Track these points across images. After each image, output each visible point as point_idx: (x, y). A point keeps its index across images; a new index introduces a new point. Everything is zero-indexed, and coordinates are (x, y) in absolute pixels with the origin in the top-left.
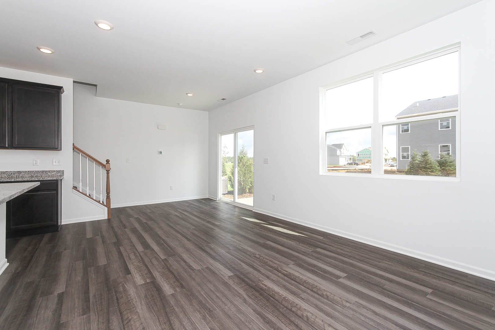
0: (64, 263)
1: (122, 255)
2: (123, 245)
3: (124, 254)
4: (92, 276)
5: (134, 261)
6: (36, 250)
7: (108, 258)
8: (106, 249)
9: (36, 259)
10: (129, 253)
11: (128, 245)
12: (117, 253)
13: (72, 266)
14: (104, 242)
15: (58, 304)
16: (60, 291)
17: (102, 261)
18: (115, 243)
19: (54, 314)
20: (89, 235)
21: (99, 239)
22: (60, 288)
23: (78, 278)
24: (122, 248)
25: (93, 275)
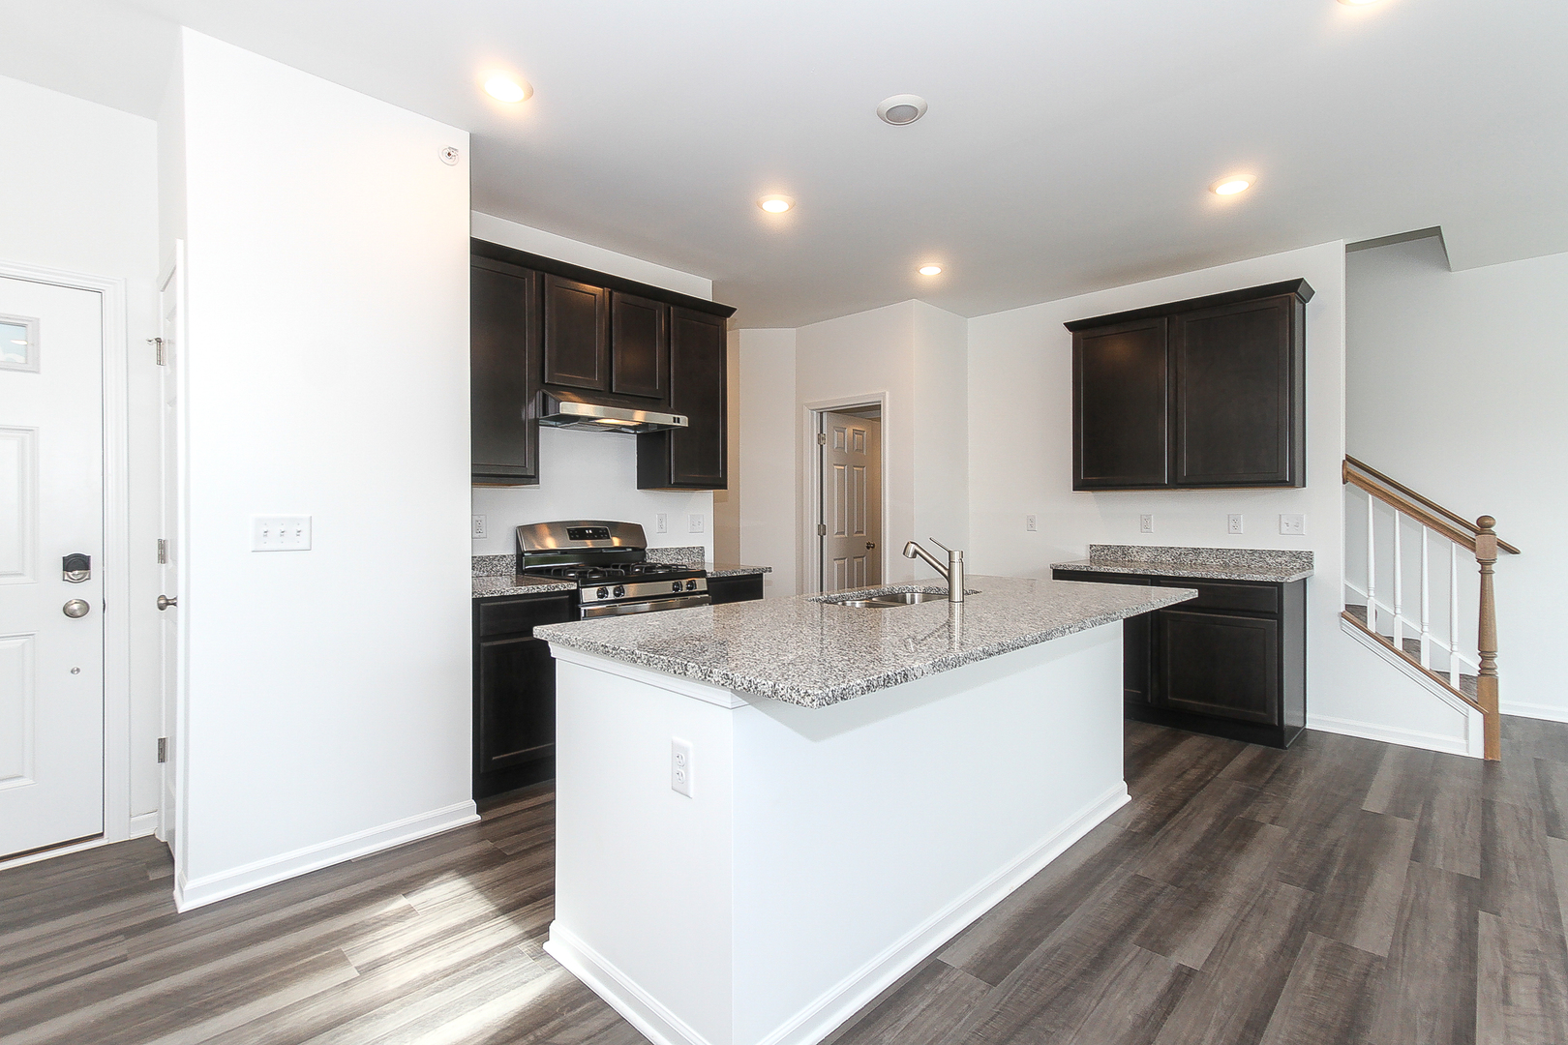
0: (1248, 869)
1: (1473, 958)
2: (1504, 913)
3: (1488, 956)
4: (1307, 974)
5: (1522, 1022)
6: (1203, 786)
7: (1405, 935)
8: (1413, 887)
9: (1188, 815)
10: (1516, 967)
11: (1528, 922)
12: (1452, 934)
13: (1265, 892)
14: (1416, 855)
15: (1160, 1000)
16: (1189, 963)
17: (1372, 936)
18: (1463, 883)
19: (1135, 1028)
20: (1375, 801)
21: (1404, 832)
22: (1192, 952)
23: (1259, 948)
24: (1486, 924)
25: (1310, 974)
